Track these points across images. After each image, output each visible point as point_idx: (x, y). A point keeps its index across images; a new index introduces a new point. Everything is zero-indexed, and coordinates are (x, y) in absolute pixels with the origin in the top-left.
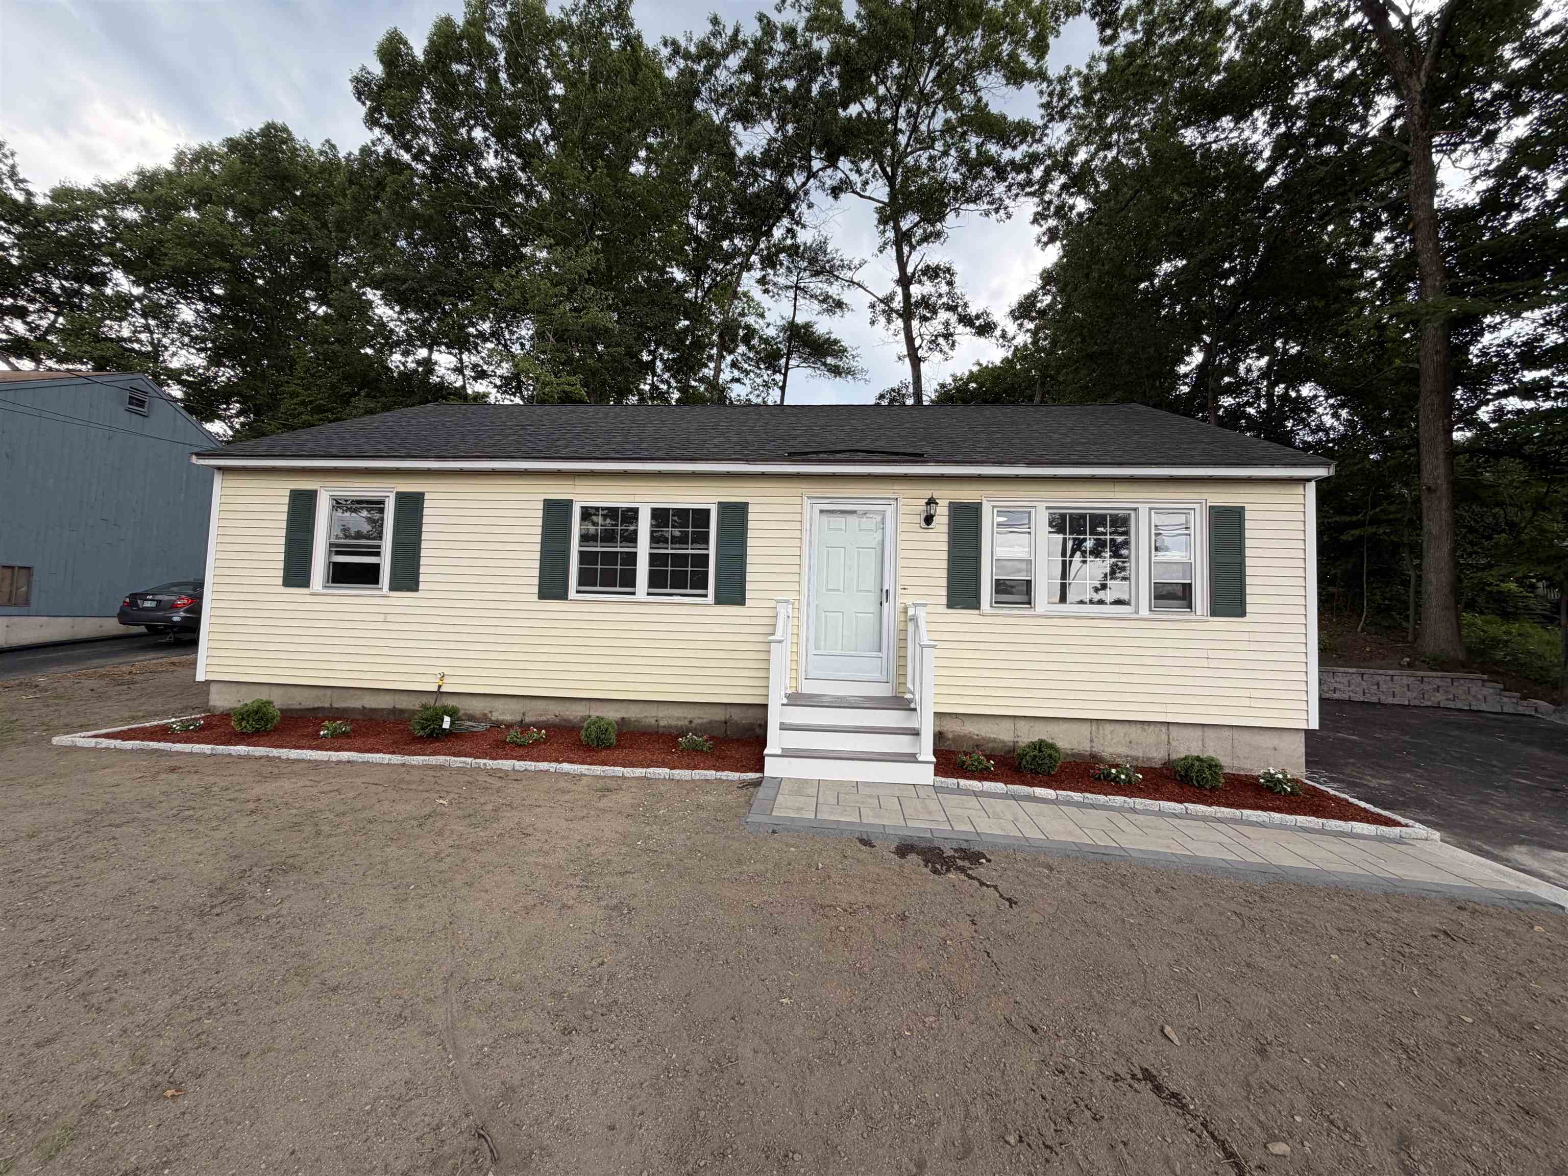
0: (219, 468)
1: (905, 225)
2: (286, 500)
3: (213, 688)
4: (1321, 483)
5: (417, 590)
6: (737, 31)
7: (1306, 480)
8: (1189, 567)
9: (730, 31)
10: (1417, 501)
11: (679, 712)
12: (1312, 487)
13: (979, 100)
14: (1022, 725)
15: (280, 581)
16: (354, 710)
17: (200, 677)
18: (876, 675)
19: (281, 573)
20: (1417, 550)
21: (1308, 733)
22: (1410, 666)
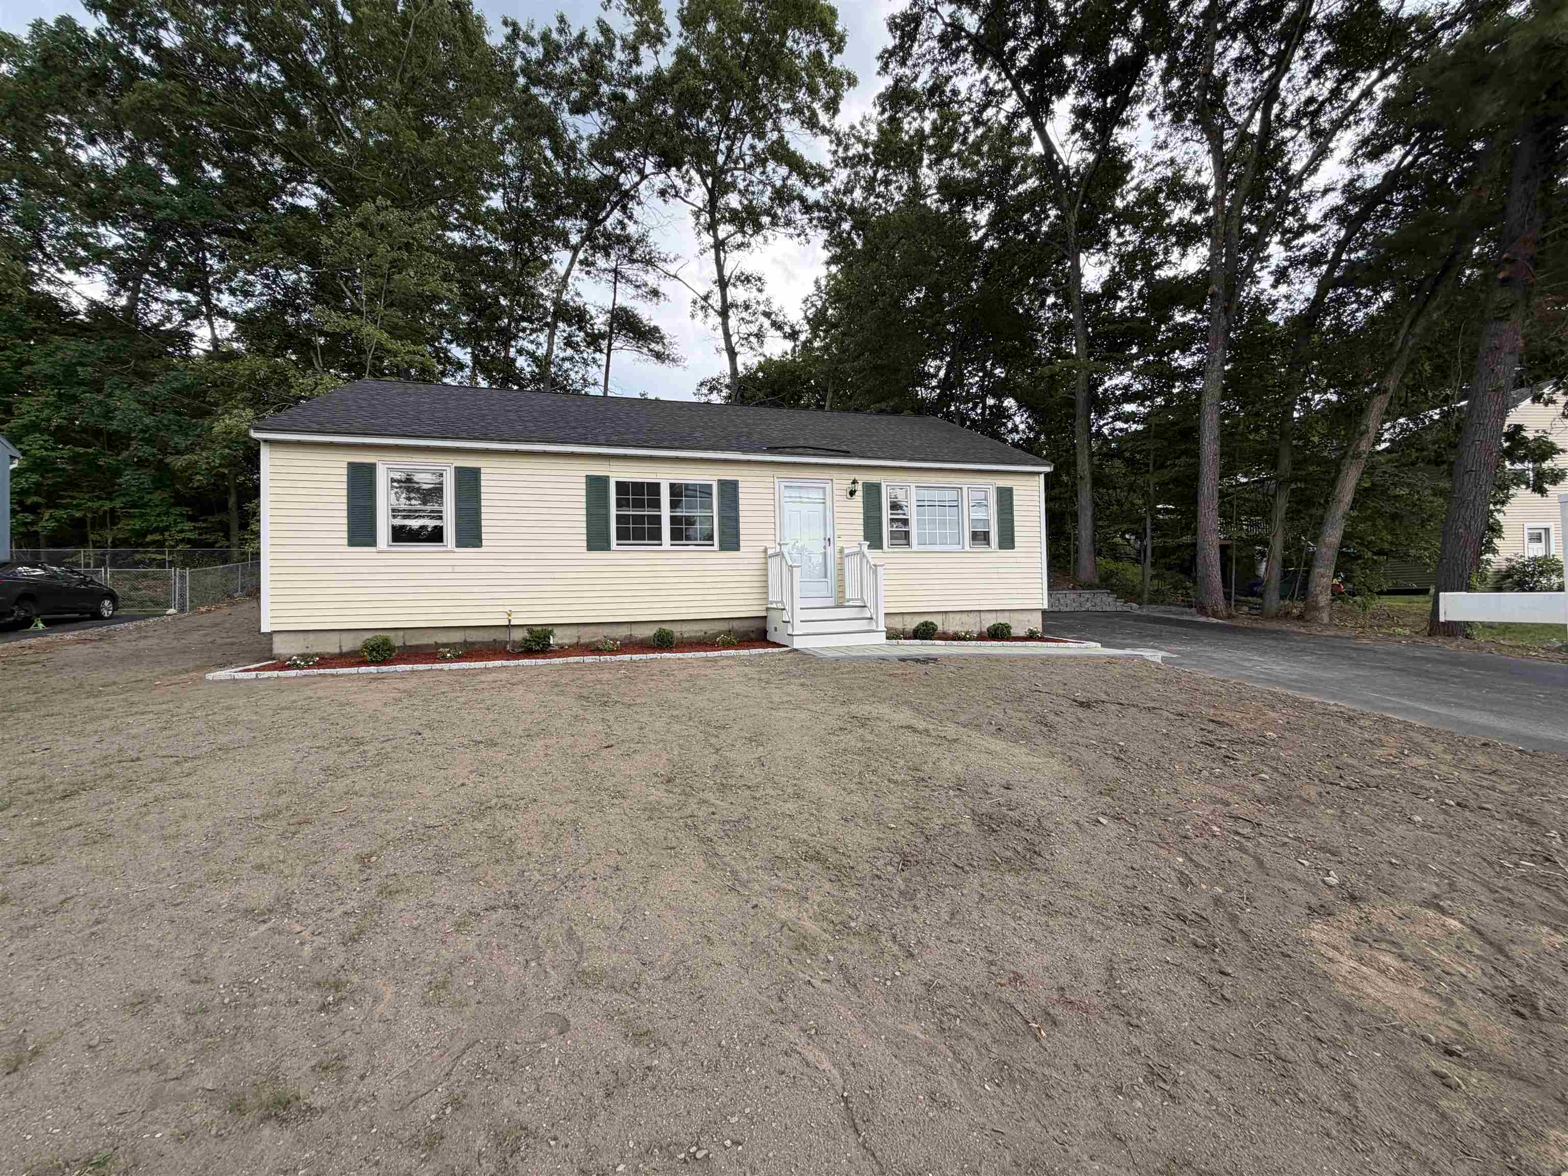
0: (266, 441)
1: (721, 235)
2: (345, 472)
3: (276, 639)
4: (1047, 475)
5: (480, 546)
6: (582, 35)
7: (1039, 473)
8: (987, 522)
9: (575, 33)
10: (1074, 485)
11: (696, 627)
12: (1042, 476)
13: (782, 137)
14: (908, 618)
15: (345, 542)
16: (427, 646)
17: (265, 628)
18: (825, 594)
19: (345, 535)
20: (1075, 517)
21: (1044, 612)
22: (1074, 588)
